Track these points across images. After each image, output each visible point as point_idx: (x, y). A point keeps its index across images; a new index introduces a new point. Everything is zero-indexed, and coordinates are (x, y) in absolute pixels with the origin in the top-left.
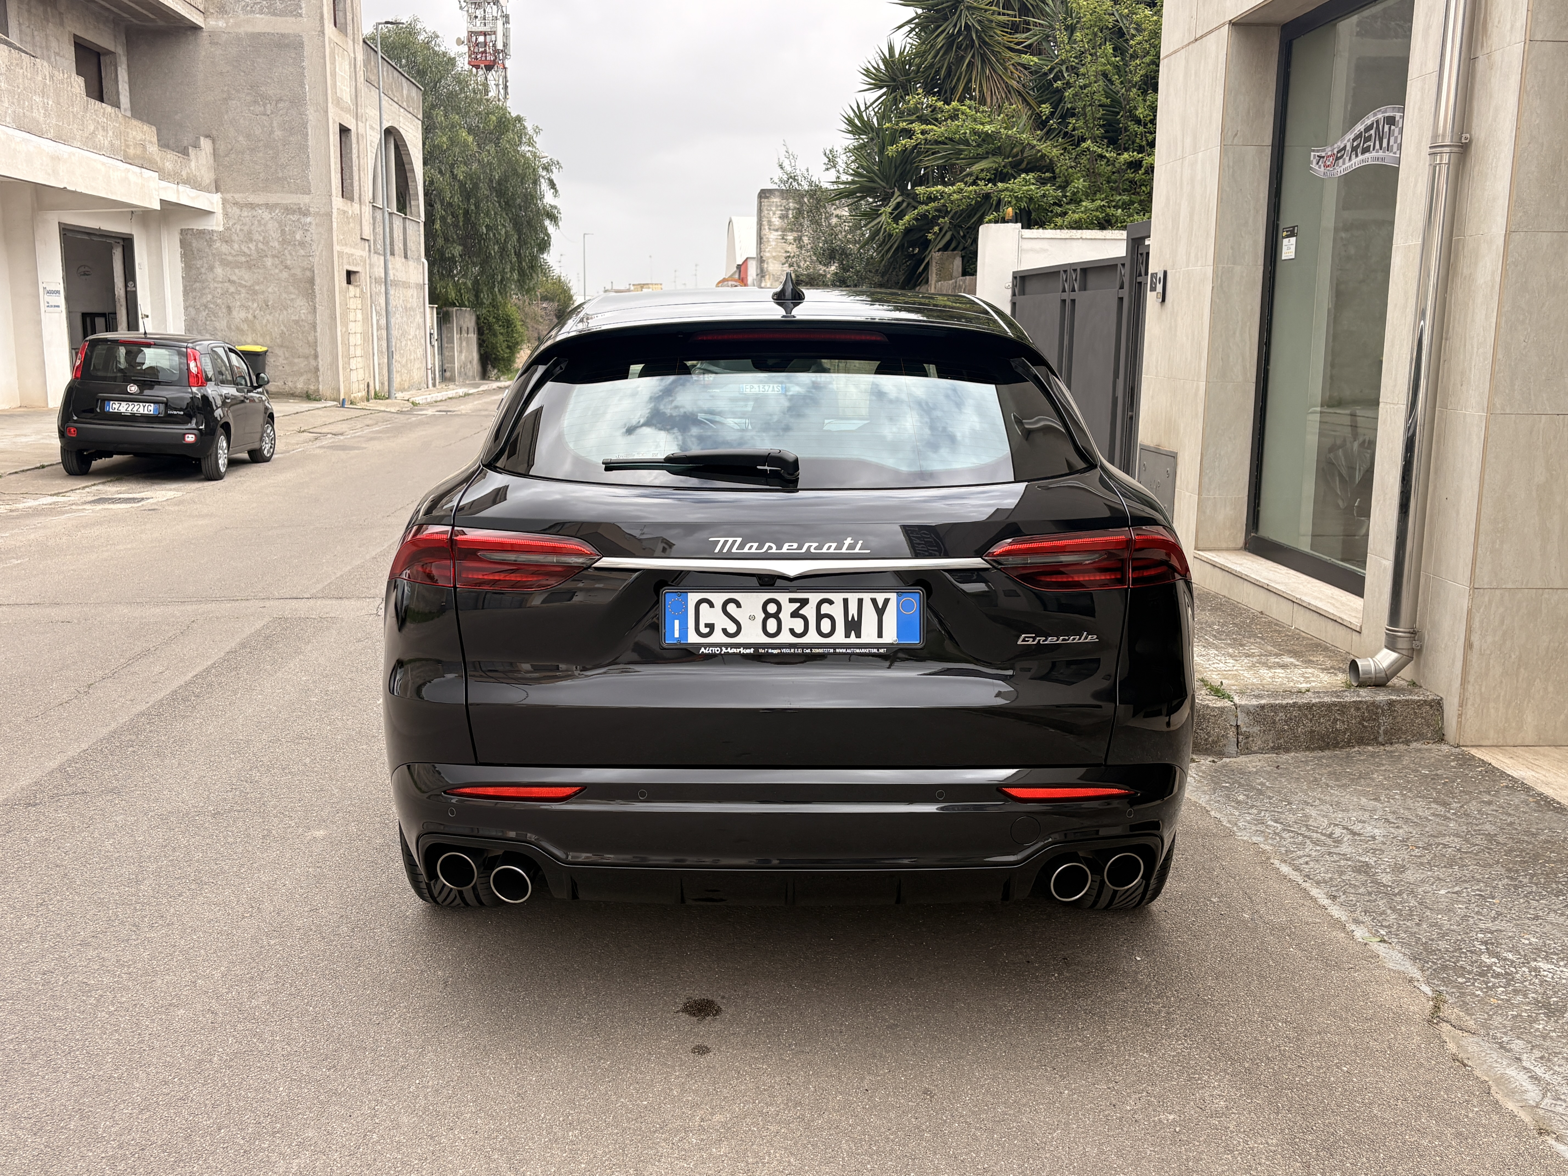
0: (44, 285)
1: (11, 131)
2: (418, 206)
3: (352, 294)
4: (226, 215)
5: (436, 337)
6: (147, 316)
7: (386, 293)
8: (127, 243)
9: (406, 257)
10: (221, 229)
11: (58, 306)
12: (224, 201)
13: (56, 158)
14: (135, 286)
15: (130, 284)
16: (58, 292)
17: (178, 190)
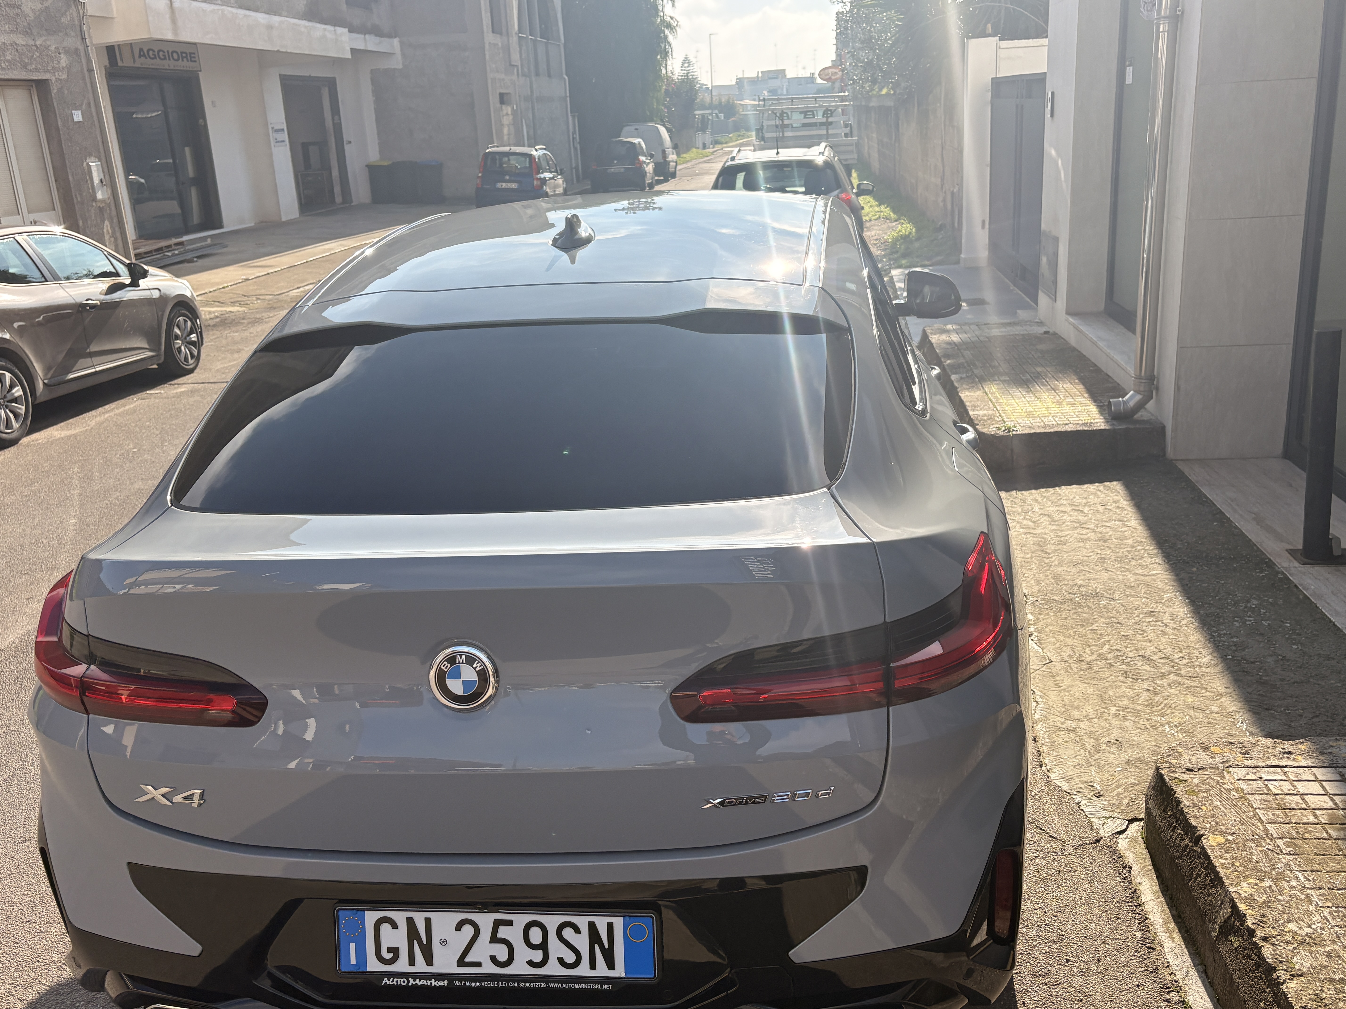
0: (272, 126)
1: (234, 10)
2: (558, 31)
3: (505, 112)
4: (403, 54)
5: (578, 140)
6: (350, 142)
7: (533, 109)
8: (331, 83)
9: (549, 76)
10: (401, 67)
11: (283, 141)
12: (402, 43)
13: (270, 27)
14: (340, 119)
15: (336, 117)
16: (283, 130)
17: (365, 39)
